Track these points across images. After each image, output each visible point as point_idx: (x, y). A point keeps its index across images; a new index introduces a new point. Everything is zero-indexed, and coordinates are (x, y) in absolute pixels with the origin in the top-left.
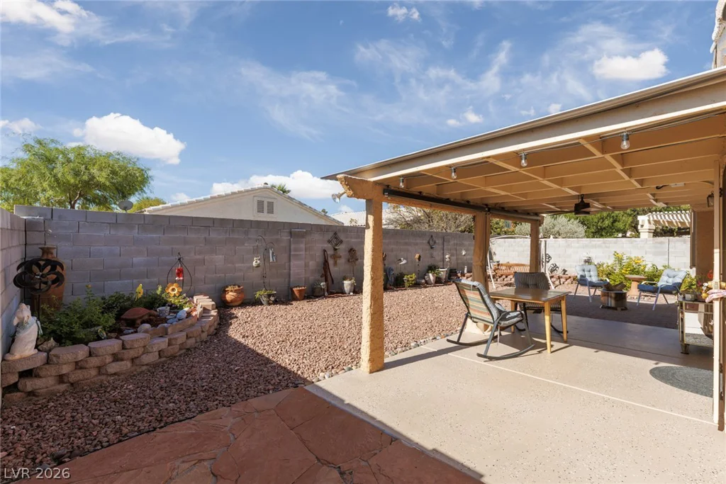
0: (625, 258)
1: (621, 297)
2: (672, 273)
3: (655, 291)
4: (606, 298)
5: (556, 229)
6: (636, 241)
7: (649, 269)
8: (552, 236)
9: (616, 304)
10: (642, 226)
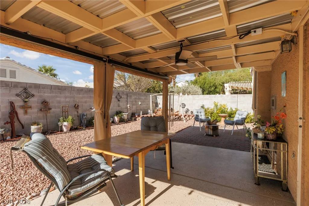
0: (219, 105)
1: (215, 128)
2: (241, 113)
3: (232, 124)
4: (208, 129)
5: (189, 90)
6: (223, 96)
7: (229, 110)
8: (186, 94)
9: (213, 132)
10: (226, 89)
